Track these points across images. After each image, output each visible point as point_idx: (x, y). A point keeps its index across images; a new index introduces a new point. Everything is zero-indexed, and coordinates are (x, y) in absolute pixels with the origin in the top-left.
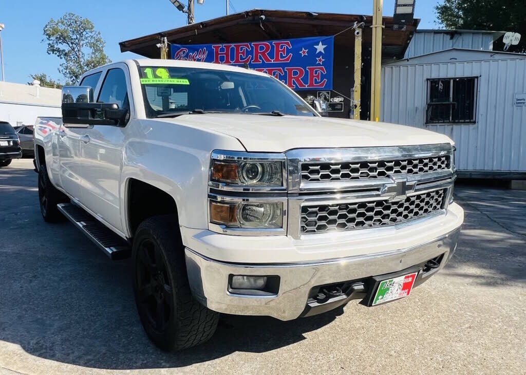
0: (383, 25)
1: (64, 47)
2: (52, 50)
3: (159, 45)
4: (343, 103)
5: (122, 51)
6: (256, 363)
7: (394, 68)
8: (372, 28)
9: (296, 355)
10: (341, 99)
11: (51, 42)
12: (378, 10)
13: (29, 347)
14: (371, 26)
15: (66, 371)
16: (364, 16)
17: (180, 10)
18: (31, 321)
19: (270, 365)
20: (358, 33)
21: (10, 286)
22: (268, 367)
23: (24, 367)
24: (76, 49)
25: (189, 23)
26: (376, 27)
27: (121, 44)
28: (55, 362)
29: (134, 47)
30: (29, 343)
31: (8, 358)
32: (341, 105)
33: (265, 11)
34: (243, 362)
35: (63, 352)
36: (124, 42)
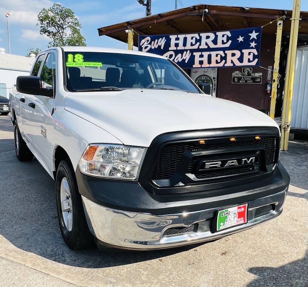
0: (300, 18)
1: (52, 29)
2: (44, 31)
3: (127, 31)
4: (262, 77)
5: (100, 35)
6: (209, 276)
7: (304, 51)
8: (291, 20)
9: (239, 272)
10: (261, 74)
11: (43, 25)
12: (297, 6)
13: (47, 253)
14: (291, 19)
15: (74, 273)
16: (286, 10)
17: (141, 4)
18: (46, 233)
19: (221, 278)
20: (280, 24)
21: (28, 206)
22: (219, 279)
23: (45, 268)
24: (61, 32)
25: (147, 15)
26: (294, 20)
27: (99, 30)
28: (66, 265)
29: (108, 32)
30: (46, 251)
31: (33, 260)
32: (260, 79)
33: (208, 6)
34: (200, 274)
35: (71, 258)
36: (101, 28)
